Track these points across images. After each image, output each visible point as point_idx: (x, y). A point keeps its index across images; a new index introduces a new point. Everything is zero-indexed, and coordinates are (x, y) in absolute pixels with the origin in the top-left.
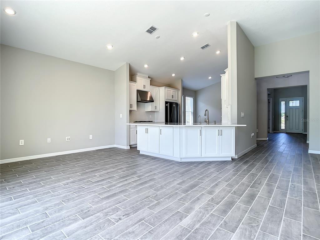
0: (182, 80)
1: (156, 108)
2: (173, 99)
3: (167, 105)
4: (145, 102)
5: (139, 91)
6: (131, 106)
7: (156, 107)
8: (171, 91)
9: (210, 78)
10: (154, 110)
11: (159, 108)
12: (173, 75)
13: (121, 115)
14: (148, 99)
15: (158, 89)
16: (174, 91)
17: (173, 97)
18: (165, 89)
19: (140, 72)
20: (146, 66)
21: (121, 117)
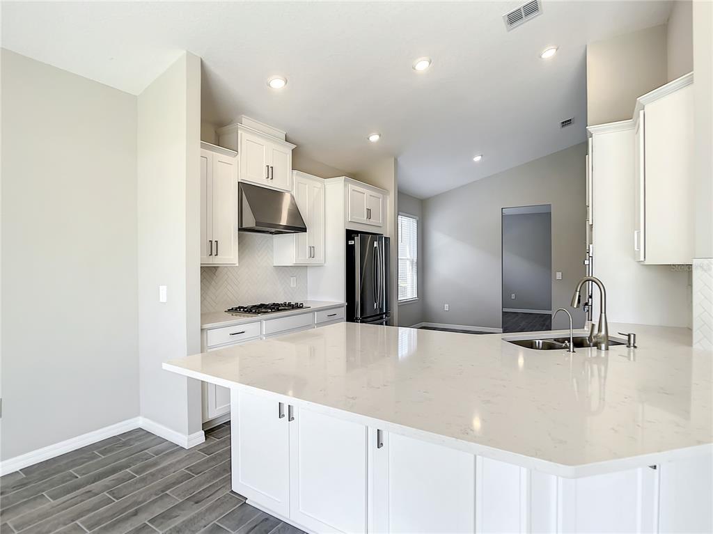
0: (396, 160)
1: (312, 256)
2: (372, 221)
3: (351, 243)
4: (273, 230)
5: (246, 190)
6: (213, 247)
7: (312, 248)
8: (365, 195)
9: (477, 159)
10: (304, 259)
11: (322, 255)
12: (374, 138)
13: (163, 290)
14: (284, 221)
15: (319, 185)
16: (374, 193)
17: (369, 217)
18: (345, 185)
19: (252, 114)
20: (277, 84)
21: (163, 298)
